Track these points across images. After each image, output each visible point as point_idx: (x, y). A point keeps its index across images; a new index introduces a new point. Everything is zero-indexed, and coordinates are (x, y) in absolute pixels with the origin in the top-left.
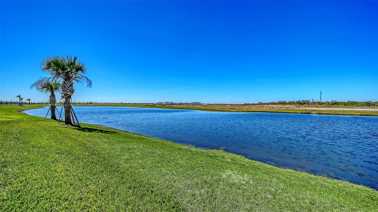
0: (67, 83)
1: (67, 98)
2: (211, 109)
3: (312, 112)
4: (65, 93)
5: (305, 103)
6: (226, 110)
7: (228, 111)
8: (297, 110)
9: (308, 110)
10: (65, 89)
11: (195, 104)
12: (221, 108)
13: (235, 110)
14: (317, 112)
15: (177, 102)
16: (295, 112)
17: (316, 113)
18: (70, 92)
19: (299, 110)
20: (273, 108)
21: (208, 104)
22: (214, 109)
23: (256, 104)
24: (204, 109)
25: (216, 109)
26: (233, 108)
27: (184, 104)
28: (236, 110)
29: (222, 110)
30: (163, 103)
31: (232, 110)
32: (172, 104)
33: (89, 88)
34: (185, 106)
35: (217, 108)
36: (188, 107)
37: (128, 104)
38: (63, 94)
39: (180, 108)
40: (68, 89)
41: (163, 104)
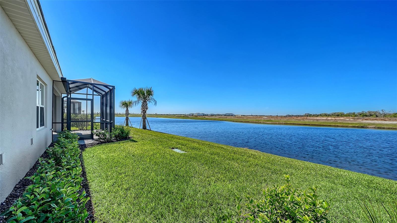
0: (145, 103)
1: (144, 113)
2: (245, 121)
3: (368, 126)
6: (261, 122)
7: (264, 123)
8: (349, 123)
9: (363, 124)
11: (228, 116)
13: (270, 122)
14: (376, 126)
15: (209, 113)
16: (345, 125)
17: (374, 128)
19: (351, 124)
20: (317, 120)
21: (242, 115)
22: (248, 121)
23: (302, 116)
24: (237, 120)
25: (250, 121)
26: (269, 120)
27: (216, 115)
28: (273, 122)
29: (256, 121)
30: (195, 114)
31: (267, 122)
32: (204, 115)
33: (155, 106)
34: (217, 117)
35: (251, 119)
36: (221, 118)
37: (161, 115)
38: (142, 110)
39: (212, 119)
40: (145, 107)
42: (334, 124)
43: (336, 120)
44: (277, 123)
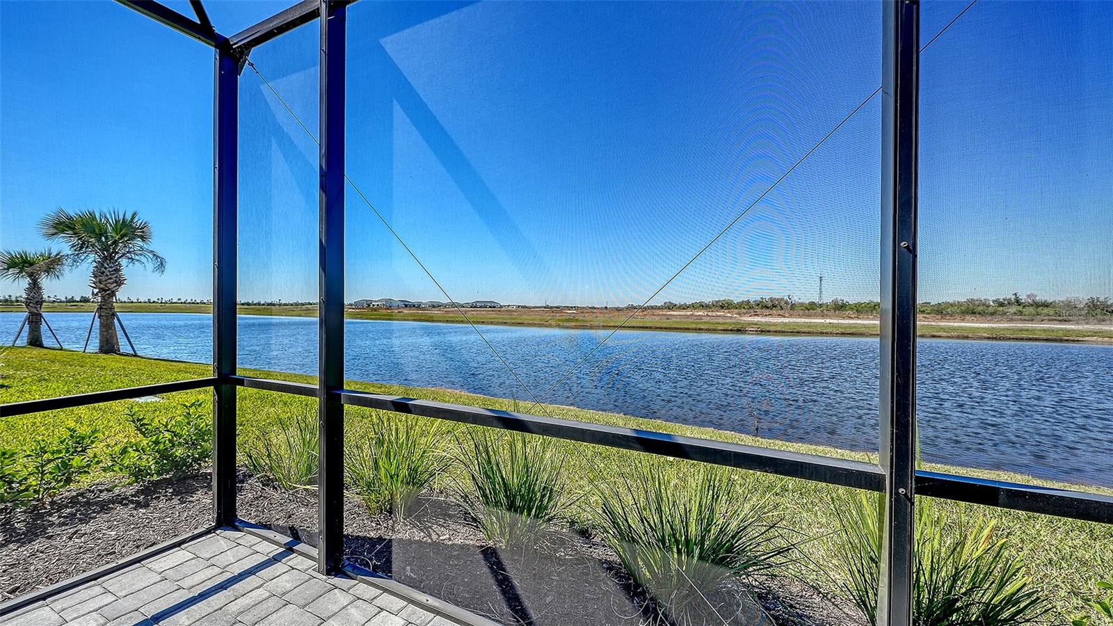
0: (108, 265)
1: (106, 298)
2: (512, 321)
4: (102, 286)
5: (775, 307)
9: (744, 324)
10: (103, 278)
11: (480, 307)
12: (540, 318)
13: (573, 324)
18: (115, 285)
21: (519, 306)
24: (492, 320)
25: (526, 322)
29: (540, 323)
30: (376, 301)
31: (566, 324)
34: (441, 312)
35: (530, 317)
38: (95, 288)
39: (423, 318)
41: (373, 305)
42: (694, 326)
43: (699, 317)
44: (588, 324)
